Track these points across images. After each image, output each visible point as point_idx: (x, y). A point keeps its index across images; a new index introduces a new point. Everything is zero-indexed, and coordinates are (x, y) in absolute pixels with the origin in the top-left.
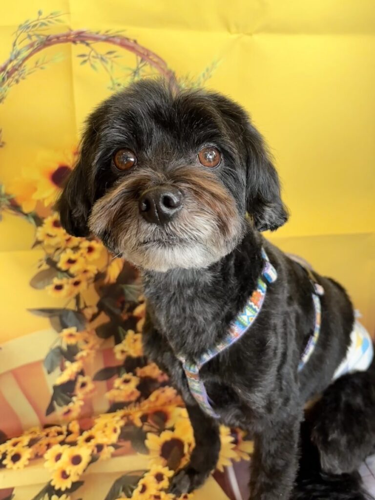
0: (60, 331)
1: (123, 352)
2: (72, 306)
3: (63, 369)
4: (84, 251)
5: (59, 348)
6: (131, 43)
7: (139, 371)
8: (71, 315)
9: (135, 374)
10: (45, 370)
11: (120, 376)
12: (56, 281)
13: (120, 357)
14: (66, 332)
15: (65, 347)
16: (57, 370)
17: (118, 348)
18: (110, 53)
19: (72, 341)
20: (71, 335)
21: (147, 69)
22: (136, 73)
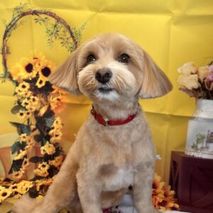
0: (20, 134)
1: (44, 151)
2: (26, 123)
3: (19, 153)
4: (32, 100)
5: (19, 142)
6: (53, 15)
7: (50, 162)
8: (25, 127)
9: (48, 163)
10: (11, 152)
11: (41, 163)
12: (21, 111)
13: (42, 153)
14: (23, 135)
15: (21, 142)
16: (16, 153)
17: (42, 148)
18: (46, 18)
19: (24, 140)
20: (24, 137)
21: (59, 25)
22: (55, 26)
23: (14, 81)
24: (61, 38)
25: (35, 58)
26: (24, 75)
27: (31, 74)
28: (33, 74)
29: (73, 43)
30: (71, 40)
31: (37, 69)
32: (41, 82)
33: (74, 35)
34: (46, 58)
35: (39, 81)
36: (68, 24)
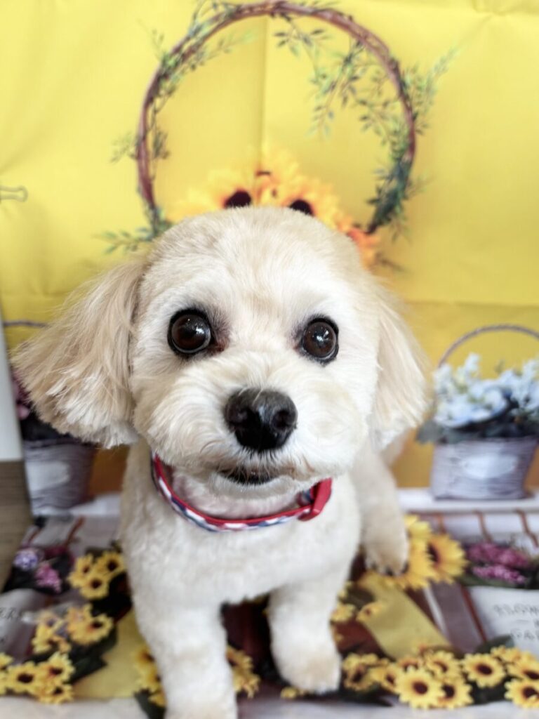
6: (345, 20)
18: (317, 32)
21: (364, 56)
22: (348, 60)
24: (364, 103)
29: (402, 119)
30: (398, 108)
33: (411, 91)
36: (395, 52)
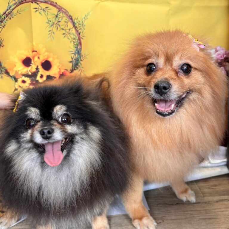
18: (47, 8)
21: (61, 14)
22: (57, 16)
23: (11, 77)
24: (63, 29)
25: (33, 51)
26: (22, 69)
27: (30, 68)
28: (33, 68)
29: (75, 34)
30: (74, 31)
31: (36, 63)
32: (42, 76)
33: (77, 25)
34: (47, 51)
35: (39, 75)
36: (71, 13)
